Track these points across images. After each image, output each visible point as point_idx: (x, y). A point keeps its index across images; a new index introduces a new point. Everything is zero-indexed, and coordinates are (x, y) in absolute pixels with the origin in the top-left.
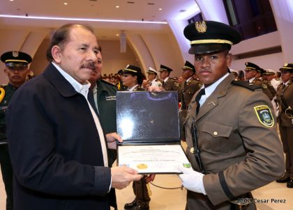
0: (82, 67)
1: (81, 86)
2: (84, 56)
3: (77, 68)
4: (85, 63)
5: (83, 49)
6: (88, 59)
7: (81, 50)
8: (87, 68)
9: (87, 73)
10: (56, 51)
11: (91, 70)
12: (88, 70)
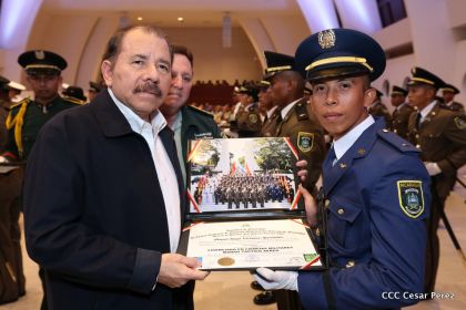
0: (137, 91)
1: (142, 122)
2: (139, 74)
3: (129, 93)
4: (142, 83)
5: (138, 62)
6: (145, 77)
7: (136, 65)
8: (145, 91)
9: (143, 99)
10: (107, 68)
12: (146, 95)
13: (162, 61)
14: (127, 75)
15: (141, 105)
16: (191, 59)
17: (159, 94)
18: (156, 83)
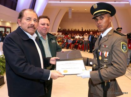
0: (29, 28)
3: (27, 28)
4: (30, 25)
6: (31, 24)
7: (28, 20)
8: (31, 28)
9: (31, 30)
10: (19, 21)
11: (32, 29)
12: (31, 29)
13: (35, 19)
14: (26, 23)
15: (30, 31)
16: (49, 19)
17: (35, 28)
18: (34, 25)
